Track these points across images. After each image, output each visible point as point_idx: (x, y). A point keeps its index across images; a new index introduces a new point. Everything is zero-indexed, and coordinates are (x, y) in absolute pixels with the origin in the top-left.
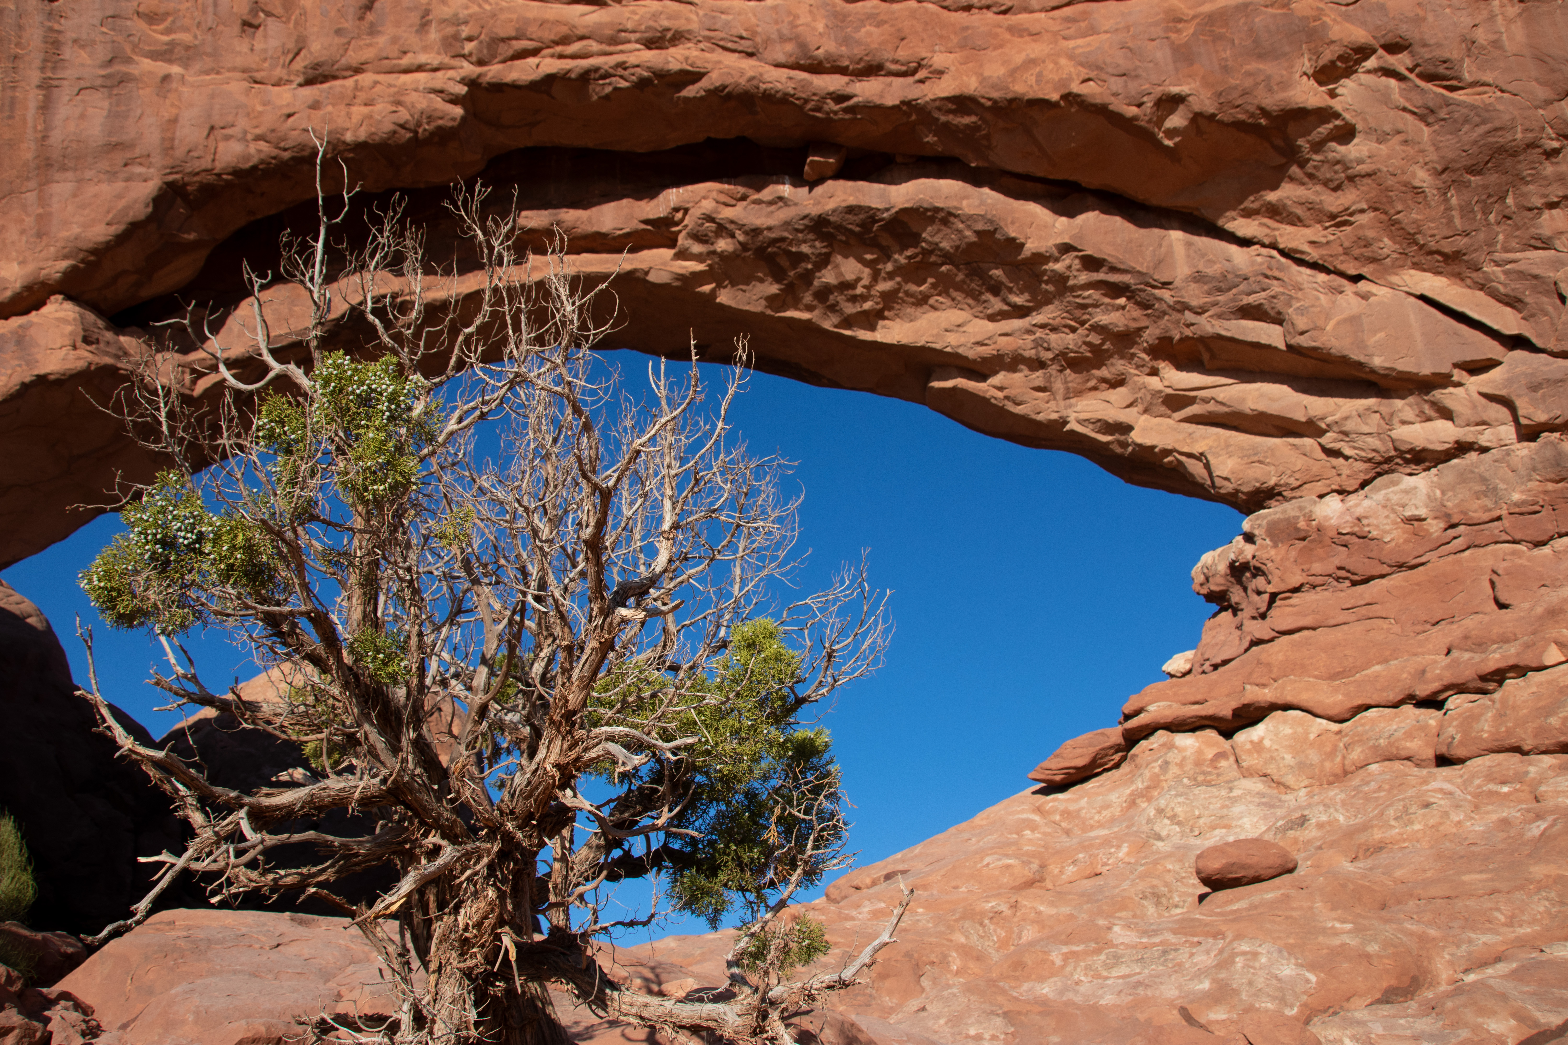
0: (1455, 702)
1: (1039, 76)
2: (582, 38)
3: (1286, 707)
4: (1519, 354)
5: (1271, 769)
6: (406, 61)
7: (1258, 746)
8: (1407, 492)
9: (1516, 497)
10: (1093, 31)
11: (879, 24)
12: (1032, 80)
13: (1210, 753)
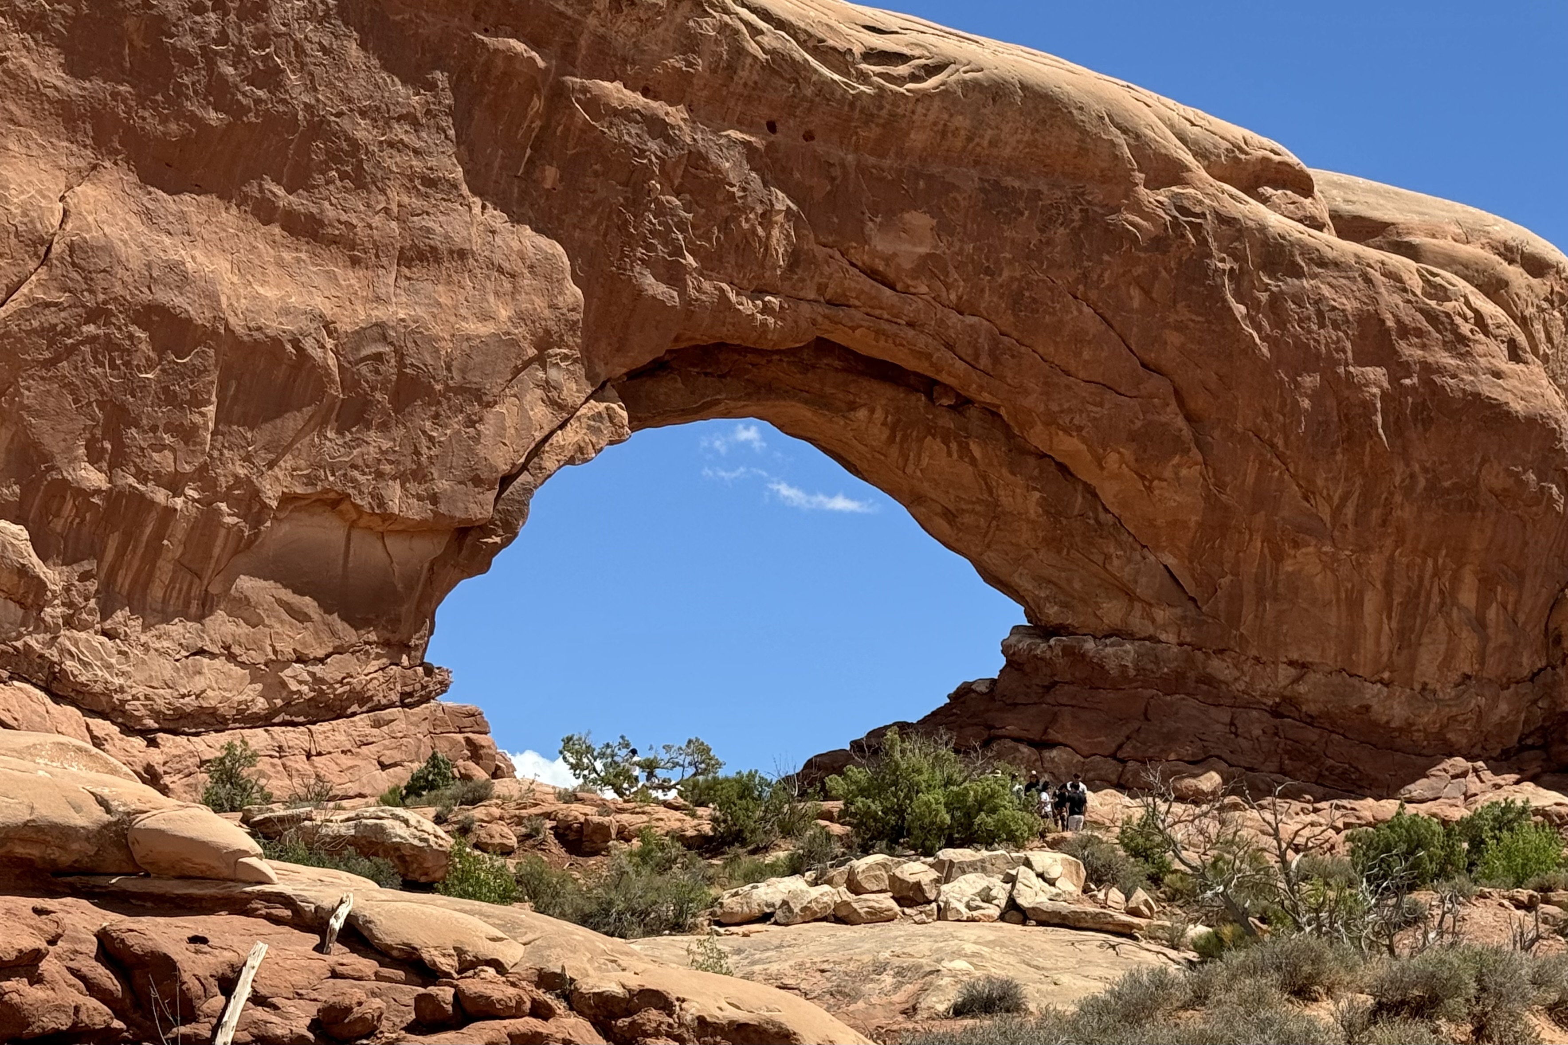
0: (1131, 764)
1: (1072, 419)
2: (882, 308)
3: (1066, 746)
4: (1191, 605)
5: (1055, 771)
6: (802, 294)
7: (1052, 760)
8: (1125, 652)
9: (1166, 670)
10: (1101, 405)
11: (1013, 356)
12: (1067, 421)
13: (1034, 758)
